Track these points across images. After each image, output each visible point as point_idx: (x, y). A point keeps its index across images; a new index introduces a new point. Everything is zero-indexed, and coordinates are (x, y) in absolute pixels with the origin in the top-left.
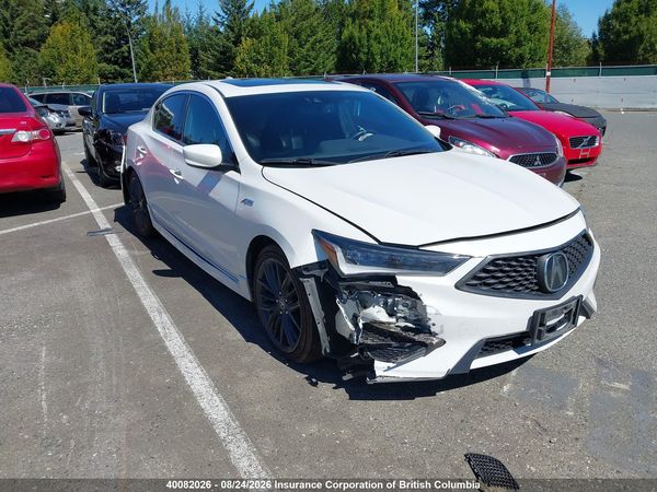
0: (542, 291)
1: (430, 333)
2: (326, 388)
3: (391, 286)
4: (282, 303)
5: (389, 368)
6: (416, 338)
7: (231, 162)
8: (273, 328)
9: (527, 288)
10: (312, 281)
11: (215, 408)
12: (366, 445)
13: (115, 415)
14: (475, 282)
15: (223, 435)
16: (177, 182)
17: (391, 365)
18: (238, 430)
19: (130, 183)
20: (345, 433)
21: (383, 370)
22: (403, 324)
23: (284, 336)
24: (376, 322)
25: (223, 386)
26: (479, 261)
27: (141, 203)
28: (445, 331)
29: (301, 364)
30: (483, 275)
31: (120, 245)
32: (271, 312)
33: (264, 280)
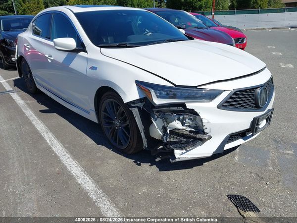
0: (257, 107)
1: (204, 133)
2: (146, 166)
3: (183, 109)
4: (117, 123)
5: (183, 153)
6: (197, 136)
7: (81, 47)
8: (112, 136)
9: (250, 106)
10: (136, 109)
11: (87, 183)
12: (174, 195)
13: (28, 193)
14: (226, 104)
15: (94, 198)
16: (50, 61)
17: (184, 151)
18: (102, 195)
19: (22, 66)
20: (162, 190)
21: (179, 154)
22: (189, 129)
23: (120, 140)
24: (176, 129)
25: (89, 170)
26: (228, 92)
27: (29, 76)
28: (212, 131)
29: (131, 154)
30: (231, 100)
31: (19, 98)
32: (111, 128)
33: (105, 111)
